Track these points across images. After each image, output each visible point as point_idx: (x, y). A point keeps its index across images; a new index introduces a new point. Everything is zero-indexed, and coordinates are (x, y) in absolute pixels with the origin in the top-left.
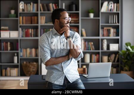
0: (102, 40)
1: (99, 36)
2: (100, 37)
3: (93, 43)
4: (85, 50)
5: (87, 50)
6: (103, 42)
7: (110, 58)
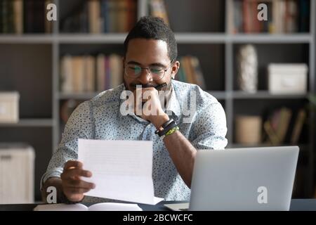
0: (237, 47)
1: (222, 29)
2: (230, 37)
3: (200, 61)
7: (271, 125)
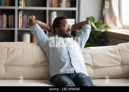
0: (50, 12)
3: (36, 17)
4: (23, 27)
5: (25, 27)
6: (52, 15)
